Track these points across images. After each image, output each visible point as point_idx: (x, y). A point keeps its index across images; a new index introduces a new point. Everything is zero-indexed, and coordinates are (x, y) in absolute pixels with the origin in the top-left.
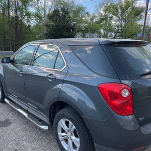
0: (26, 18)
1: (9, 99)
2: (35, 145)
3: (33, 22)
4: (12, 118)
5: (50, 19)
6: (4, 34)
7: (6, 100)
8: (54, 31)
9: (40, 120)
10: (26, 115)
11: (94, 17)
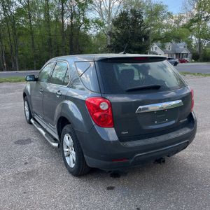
0: (83, 26)
1: (34, 119)
2: (46, 161)
3: (93, 31)
4: (34, 138)
5: (115, 26)
6: (58, 47)
7: (32, 121)
8: (119, 41)
9: (52, 137)
10: (44, 133)
11: (181, 18)
